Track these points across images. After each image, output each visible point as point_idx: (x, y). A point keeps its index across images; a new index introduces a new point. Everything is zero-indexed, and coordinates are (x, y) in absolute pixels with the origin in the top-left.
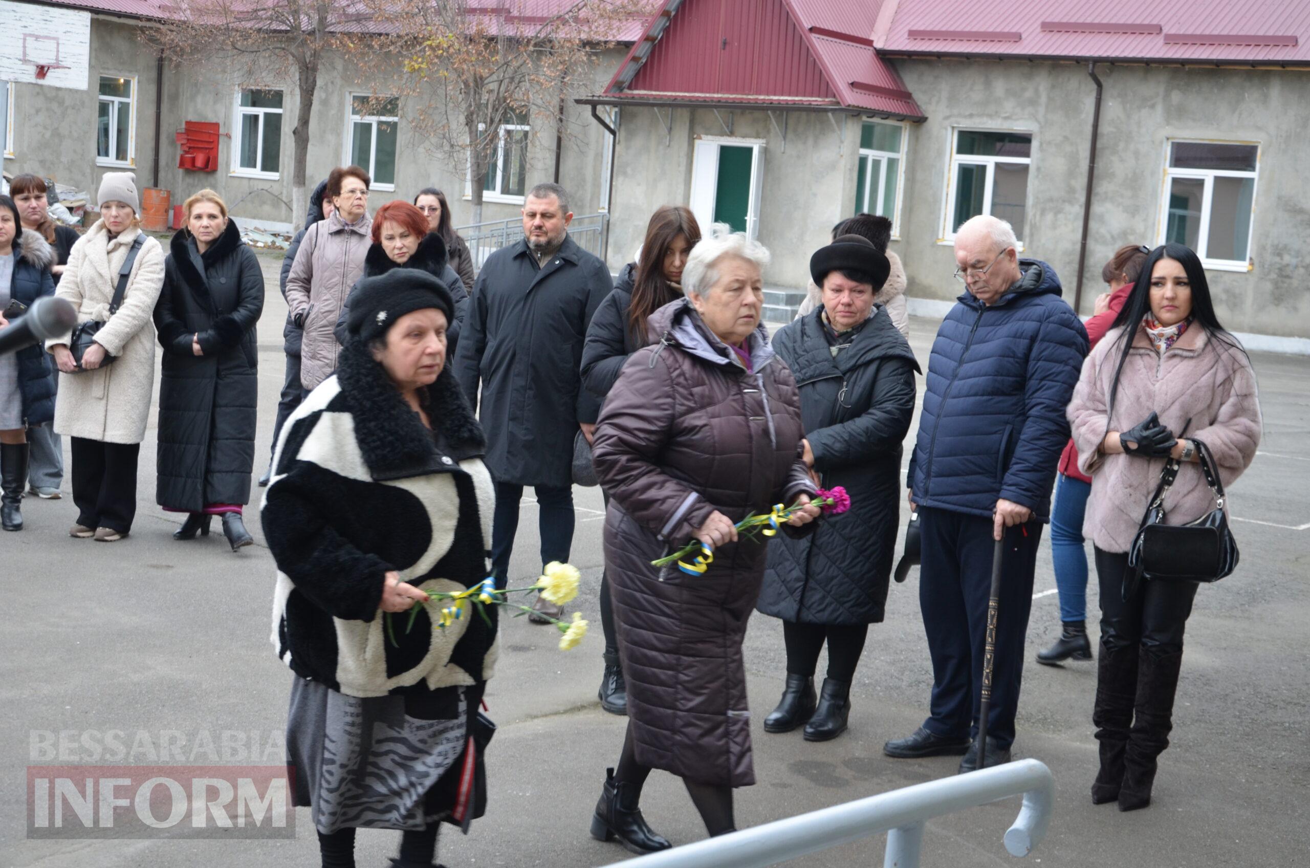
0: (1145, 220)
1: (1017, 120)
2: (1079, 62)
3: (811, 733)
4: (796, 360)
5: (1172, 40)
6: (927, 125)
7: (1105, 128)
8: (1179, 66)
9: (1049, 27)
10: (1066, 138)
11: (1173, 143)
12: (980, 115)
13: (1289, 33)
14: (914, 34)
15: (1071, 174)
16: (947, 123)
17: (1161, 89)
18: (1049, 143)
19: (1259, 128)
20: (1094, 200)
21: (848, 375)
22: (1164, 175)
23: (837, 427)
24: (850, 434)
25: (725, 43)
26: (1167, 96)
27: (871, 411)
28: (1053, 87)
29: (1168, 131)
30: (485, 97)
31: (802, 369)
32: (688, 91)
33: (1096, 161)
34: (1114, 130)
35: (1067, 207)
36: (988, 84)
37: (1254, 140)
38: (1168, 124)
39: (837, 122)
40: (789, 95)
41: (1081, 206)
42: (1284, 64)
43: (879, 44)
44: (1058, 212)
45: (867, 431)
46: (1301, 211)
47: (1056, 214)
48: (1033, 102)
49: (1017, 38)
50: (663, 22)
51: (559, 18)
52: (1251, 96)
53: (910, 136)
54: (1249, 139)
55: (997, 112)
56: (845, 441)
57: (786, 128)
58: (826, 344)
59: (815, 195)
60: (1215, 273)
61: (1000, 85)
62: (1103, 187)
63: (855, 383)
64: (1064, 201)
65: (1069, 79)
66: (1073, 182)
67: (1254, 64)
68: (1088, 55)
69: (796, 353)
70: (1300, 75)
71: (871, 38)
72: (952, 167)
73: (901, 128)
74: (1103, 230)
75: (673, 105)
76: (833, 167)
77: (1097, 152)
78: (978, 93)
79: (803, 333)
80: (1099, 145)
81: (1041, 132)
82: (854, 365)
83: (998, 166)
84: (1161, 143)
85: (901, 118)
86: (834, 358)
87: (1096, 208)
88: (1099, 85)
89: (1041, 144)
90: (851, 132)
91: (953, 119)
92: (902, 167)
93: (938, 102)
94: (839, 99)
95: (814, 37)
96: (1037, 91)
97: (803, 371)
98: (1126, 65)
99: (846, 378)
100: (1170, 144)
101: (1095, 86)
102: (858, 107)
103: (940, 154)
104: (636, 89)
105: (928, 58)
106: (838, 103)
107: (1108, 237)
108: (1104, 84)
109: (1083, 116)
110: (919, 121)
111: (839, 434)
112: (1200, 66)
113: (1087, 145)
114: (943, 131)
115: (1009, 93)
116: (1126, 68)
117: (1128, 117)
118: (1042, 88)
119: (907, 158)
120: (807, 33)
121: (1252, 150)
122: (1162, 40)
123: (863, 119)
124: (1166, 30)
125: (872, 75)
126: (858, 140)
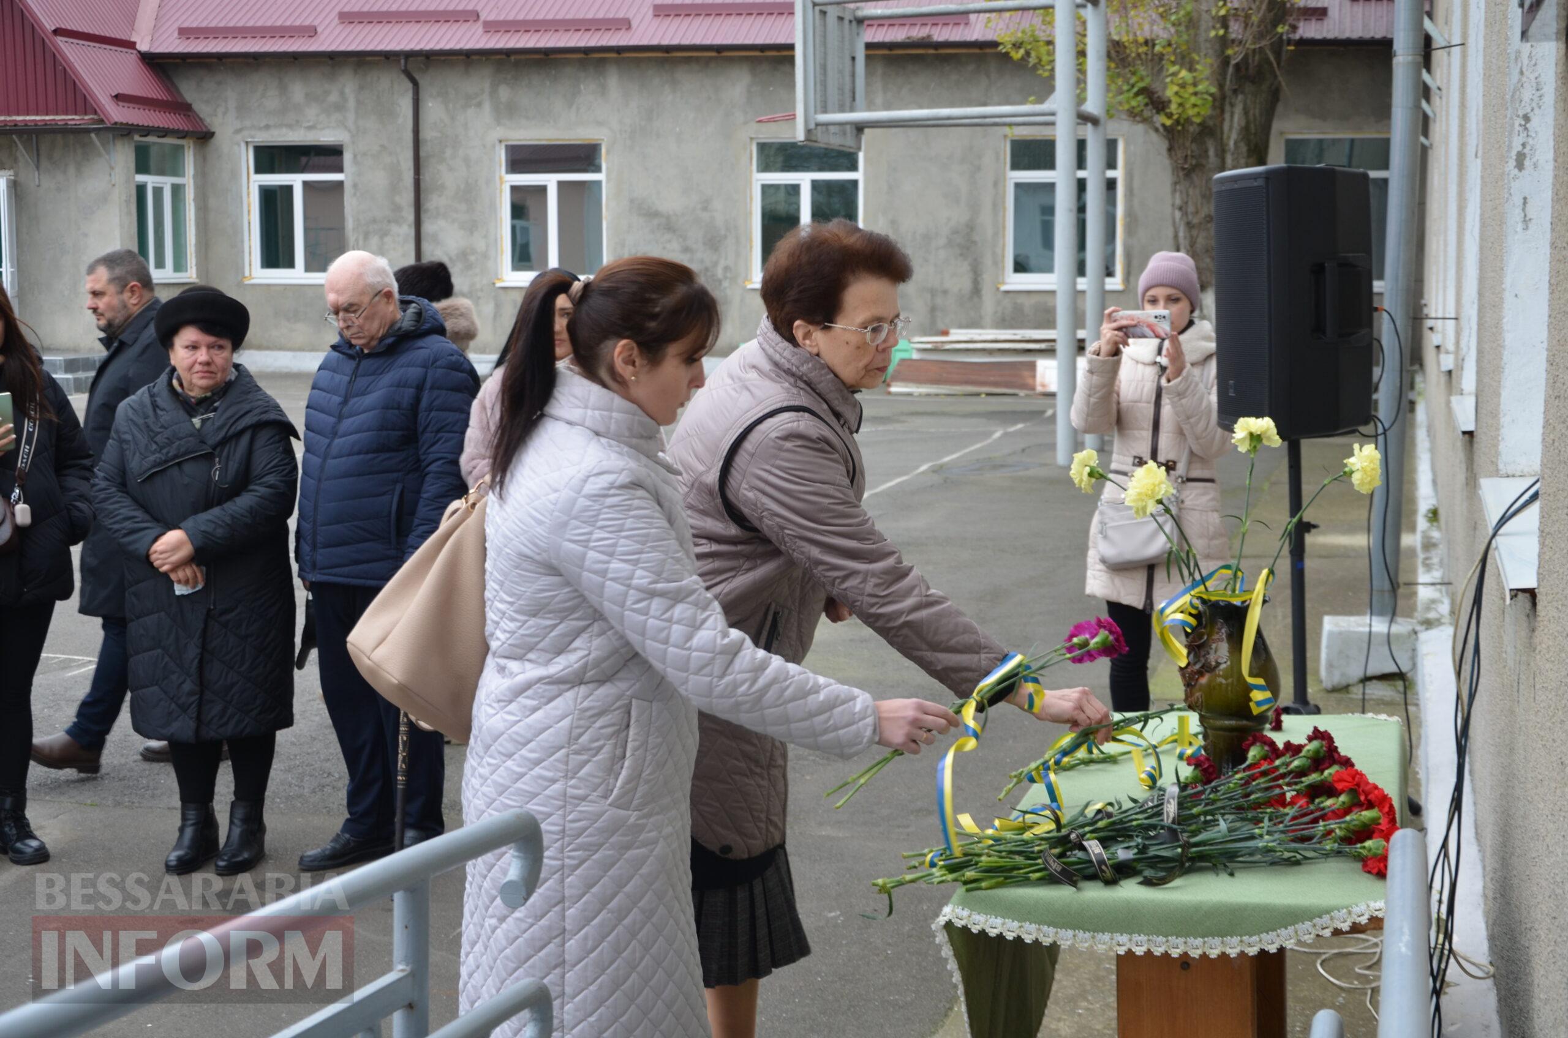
0: (485, 237)
1: (323, 129)
2: (388, 57)
3: (225, 867)
4: (152, 439)
5: (492, 27)
6: (215, 141)
7: (427, 134)
8: (504, 57)
9: (348, 18)
10: (382, 146)
11: (507, 147)
12: (281, 126)
13: (621, 15)
14: (185, 33)
15: (394, 189)
16: (239, 137)
17: (487, 85)
18: (365, 154)
19: (600, 124)
20: (424, 217)
21: (218, 449)
22: (501, 183)
23: (216, 511)
24: (233, 517)
26: (494, 92)
27: (252, 487)
28: (361, 88)
29: (499, 132)
31: (162, 448)
33: (422, 171)
34: (438, 135)
35: (395, 229)
36: (283, 89)
37: (596, 137)
38: (499, 124)
39: (103, 145)
40: (37, 114)
41: (409, 226)
42: (619, 50)
43: (143, 46)
44: (384, 234)
45: (251, 511)
46: (656, 214)
47: (382, 237)
48: (339, 107)
49: (311, 32)
52: (588, 88)
53: (195, 155)
54: (591, 137)
55: (297, 121)
56: (228, 525)
57: (38, 155)
58: (186, 417)
59: (86, 235)
61: (298, 90)
62: (433, 202)
63: (228, 458)
64: (389, 222)
65: (379, 78)
66: (397, 199)
67: (587, 51)
68: (398, 48)
69: (152, 431)
70: (638, 61)
71: (133, 39)
72: (251, 189)
73: (183, 147)
76: (104, 199)
77: (421, 160)
78: (272, 101)
79: (155, 406)
80: (422, 154)
81: (353, 143)
82: (224, 438)
83: (306, 184)
84: (494, 146)
85: (183, 135)
86: (199, 430)
87: (428, 227)
88: (415, 84)
89: (355, 156)
90: (122, 156)
91: (246, 133)
92: (190, 194)
93: (225, 113)
94: (102, 116)
95: (60, 41)
96: (342, 93)
97: (164, 451)
98: (443, 58)
99: (217, 453)
100: (503, 147)
101: (410, 85)
102: (127, 124)
103: (235, 175)
105: (207, 60)
106: (102, 121)
108: (421, 82)
109: (400, 120)
110: (204, 137)
111: (218, 518)
112: (528, 56)
113: (409, 154)
114: (236, 147)
115: (309, 97)
116: (444, 61)
117: (453, 118)
118: (347, 90)
119: (195, 183)
120: (51, 36)
121: (595, 149)
122: (480, 28)
123: (135, 138)
124: (486, 15)
125: (138, 84)
126: (132, 165)
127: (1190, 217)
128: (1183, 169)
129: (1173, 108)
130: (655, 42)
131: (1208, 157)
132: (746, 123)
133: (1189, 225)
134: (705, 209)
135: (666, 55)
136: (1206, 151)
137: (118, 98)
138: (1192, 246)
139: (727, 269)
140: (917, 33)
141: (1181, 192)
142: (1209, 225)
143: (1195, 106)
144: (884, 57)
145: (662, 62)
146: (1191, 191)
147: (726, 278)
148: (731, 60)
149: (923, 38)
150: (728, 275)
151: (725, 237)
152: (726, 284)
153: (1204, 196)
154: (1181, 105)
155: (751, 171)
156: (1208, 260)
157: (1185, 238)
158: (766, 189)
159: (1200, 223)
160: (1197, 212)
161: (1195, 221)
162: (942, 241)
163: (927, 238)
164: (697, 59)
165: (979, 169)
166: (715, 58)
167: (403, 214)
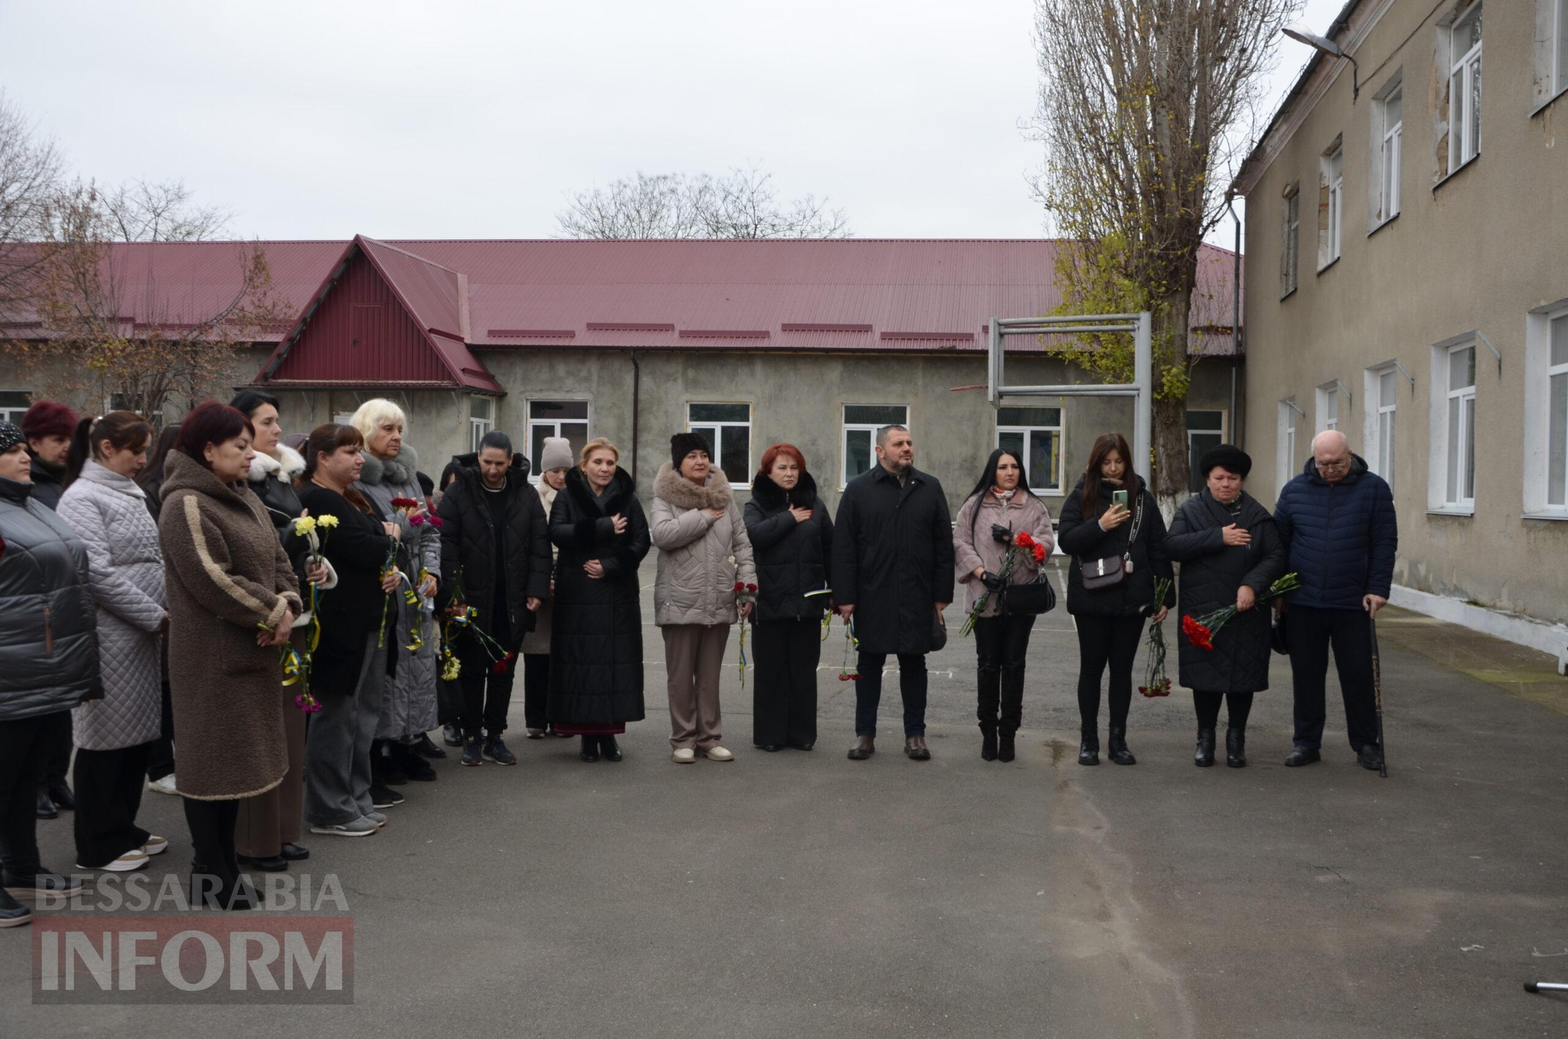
1: (576, 392)
2: (622, 351)
5: (684, 334)
6: (507, 398)
7: (642, 396)
8: (692, 352)
9: (592, 327)
10: (614, 404)
11: (691, 405)
12: (548, 390)
13: (761, 329)
14: (492, 333)
15: (620, 428)
16: (523, 396)
17: (680, 368)
18: (602, 408)
19: (750, 393)
20: (639, 446)
25: (355, 342)
26: (684, 373)
28: (602, 368)
29: (687, 396)
30: (141, 388)
32: (326, 379)
33: (638, 419)
34: (649, 397)
36: (552, 368)
37: (747, 401)
38: (687, 391)
39: (458, 398)
40: (413, 380)
43: (468, 341)
48: (587, 379)
49: (571, 334)
50: (299, 327)
51: (206, 324)
52: (743, 373)
53: (495, 406)
54: (744, 400)
55: (560, 388)
57: (413, 404)
59: (441, 453)
61: (561, 369)
62: (644, 437)
65: (614, 363)
66: (622, 435)
67: (744, 350)
68: (631, 345)
70: (774, 357)
71: (462, 336)
72: (528, 427)
73: (489, 401)
74: (647, 467)
75: (315, 390)
76: (453, 431)
77: (638, 412)
78: (545, 375)
80: (639, 408)
81: (595, 400)
83: (563, 425)
84: (683, 405)
85: (493, 394)
87: (641, 452)
88: (637, 367)
89: (596, 409)
90: (465, 406)
91: (527, 394)
93: (514, 382)
94: (458, 382)
95: (433, 336)
96: (589, 371)
98: (653, 352)
100: (688, 405)
101: (633, 367)
102: (470, 386)
103: (519, 419)
104: (280, 378)
105: (505, 350)
106: (458, 385)
107: (651, 471)
108: (640, 366)
109: (625, 388)
110: (501, 396)
113: (631, 408)
114: (521, 402)
115: (568, 373)
116: (654, 354)
117: (658, 387)
118: (593, 370)
120: (428, 333)
121: (746, 408)
122: (676, 334)
123: (473, 395)
124: (679, 327)
125: (469, 362)
126: (469, 411)
128: (1166, 424)
129: (1166, 388)
130: (789, 346)
131: (1180, 417)
132: (839, 394)
133: (1168, 456)
134: (813, 444)
135: (795, 353)
136: (1179, 414)
137: (464, 370)
138: (1170, 468)
139: (826, 480)
140: (947, 344)
142: (1180, 456)
143: (1178, 388)
144: (924, 358)
145: (789, 357)
148: (831, 357)
149: (951, 347)
151: (825, 461)
152: (825, 489)
153: (1177, 439)
154: (1170, 387)
155: (841, 422)
156: (1179, 476)
157: (1166, 463)
158: (850, 433)
159: (1175, 455)
160: (1173, 449)
161: (1172, 453)
162: (957, 466)
163: (947, 463)
164: (810, 356)
165: (979, 424)
166: (823, 356)
167: (626, 444)
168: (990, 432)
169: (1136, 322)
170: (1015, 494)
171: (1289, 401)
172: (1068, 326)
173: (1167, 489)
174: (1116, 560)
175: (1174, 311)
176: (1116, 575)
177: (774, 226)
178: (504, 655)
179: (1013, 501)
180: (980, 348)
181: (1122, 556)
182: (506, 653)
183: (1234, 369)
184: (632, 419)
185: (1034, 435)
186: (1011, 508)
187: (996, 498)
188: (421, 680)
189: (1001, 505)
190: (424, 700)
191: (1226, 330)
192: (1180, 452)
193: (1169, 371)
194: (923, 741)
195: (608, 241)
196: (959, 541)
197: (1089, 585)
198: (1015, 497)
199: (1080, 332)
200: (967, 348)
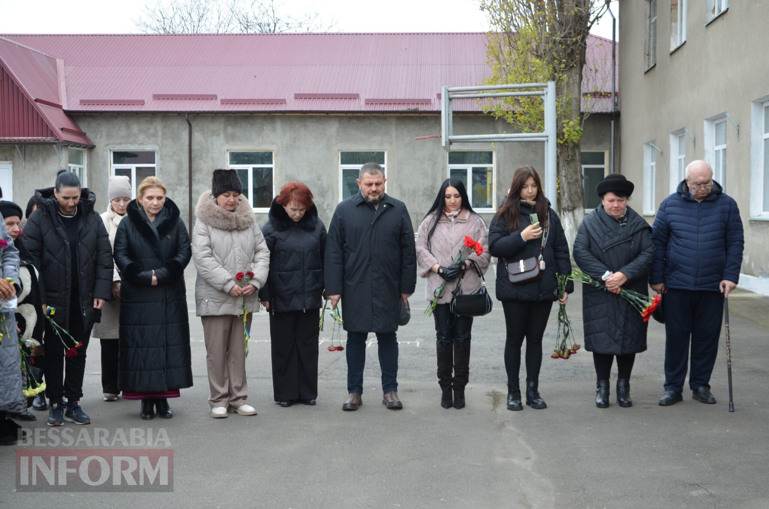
1: (147, 144)
2: (180, 114)
5: (224, 102)
6: (96, 149)
7: (195, 147)
8: (231, 114)
9: (157, 97)
10: (174, 153)
12: (126, 143)
13: (282, 98)
14: (83, 102)
15: (179, 170)
16: (107, 148)
17: (222, 126)
18: (166, 156)
19: (273, 143)
20: (193, 183)
26: (225, 129)
28: (165, 127)
29: (227, 147)
33: (192, 163)
34: (200, 147)
35: (179, 188)
36: (128, 127)
37: (271, 149)
38: (227, 144)
39: (58, 149)
40: (25, 136)
41: (186, 187)
42: (284, 112)
43: (65, 108)
44: (174, 190)
48: (155, 135)
49: (142, 103)
52: (267, 129)
53: (87, 156)
54: (269, 149)
55: (135, 141)
57: (25, 154)
60: (259, 215)
61: (135, 127)
62: (197, 176)
64: (177, 185)
65: (173, 123)
66: (181, 175)
67: (269, 112)
68: (184, 110)
70: (290, 117)
71: (60, 104)
72: (112, 171)
73: (82, 152)
77: (192, 159)
78: (123, 132)
80: (193, 156)
81: (161, 151)
83: (138, 169)
84: (225, 153)
85: (82, 146)
87: (194, 187)
88: (190, 125)
89: (161, 156)
90: (64, 155)
91: (110, 146)
92: (84, 173)
93: (101, 137)
94: (58, 138)
95: (38, 104)
96: (156, 129)
98: (202, 115)
100: (229, 153)
101: (188, 126)
102: (66, 141)
103: (105, 164)
105: (93, 114)
106: (58, 140)
108: (192, 125)
109: (182, 141)
110: (91, 148)
112: (240, 114)
113: (187, 156)
114: (106, 152)
115: (140, 131)
116: (203, 116)
117: (206, 140)
118: (158, 128)
119: (87, 167)
120: (34, 102)
121: (270, 154)
122: (219, 102)
123: (69, 147)
124: (220, 97)
125: (66, 123)
126: (68, 159)
127: (569, 180)
128: (567, 161)
129: (566, 136)
130: (300, 109)
131: (576, 156)
132: (336, 144)
133: (569, 183)
134: (319, 180)
135: (304, 115)
136: (575, 154)
137: (62, 129)
138: (570, 192)
139: (328, 205)
140: (412, 107)
141: (565, 170)
142: (576, 183)
143: (574, 135)
144: (396, 117)
145: (300, 118)
146: (569, 170)
147: (328, 209)
148: (330, 117)
149: (415, 109)
150: (329, 207)
151: (328, 191)
153: (574, 172)
154: (569, 135)
155: (339, 164)
156: (576, 197)
157: (567, 188)
158: (345, 171)
159: (573, 182)
160: (572, 178)
161: (571, 181)
162: (421, 193)
163: (414, 192)
164: (315, 117)
165: (436, 163)
166: (324, 116)
167: (183, 181)
168: (444, 169)
169: (545, 88)
170: (459, 213)
171: (651, 143)
172: (498, 92)
173: (568, 207)
174: (533, 260)
175: (571, 81)
176: (533, 272)
177: (288, 24)
178: (75, 344)
179: (458, 218)
180: (436, 110)
181: (537, 258)
182: (77, 343)
183: (612, 122)
184: (188, 164)
185: (475, 171)
186: (458, 222)
187: (446, 216)
188: (6, 364)
189: (450, 221)
190: (8, 379)
191: (606, 95)
192: (577, 180)
193: (568, 123)
194: (396, 396)
195: (168, 35)
196: (420, 247)
197: (513, 279)
198: (461, 215)
199: (506, 96)
200: (427, 110)
